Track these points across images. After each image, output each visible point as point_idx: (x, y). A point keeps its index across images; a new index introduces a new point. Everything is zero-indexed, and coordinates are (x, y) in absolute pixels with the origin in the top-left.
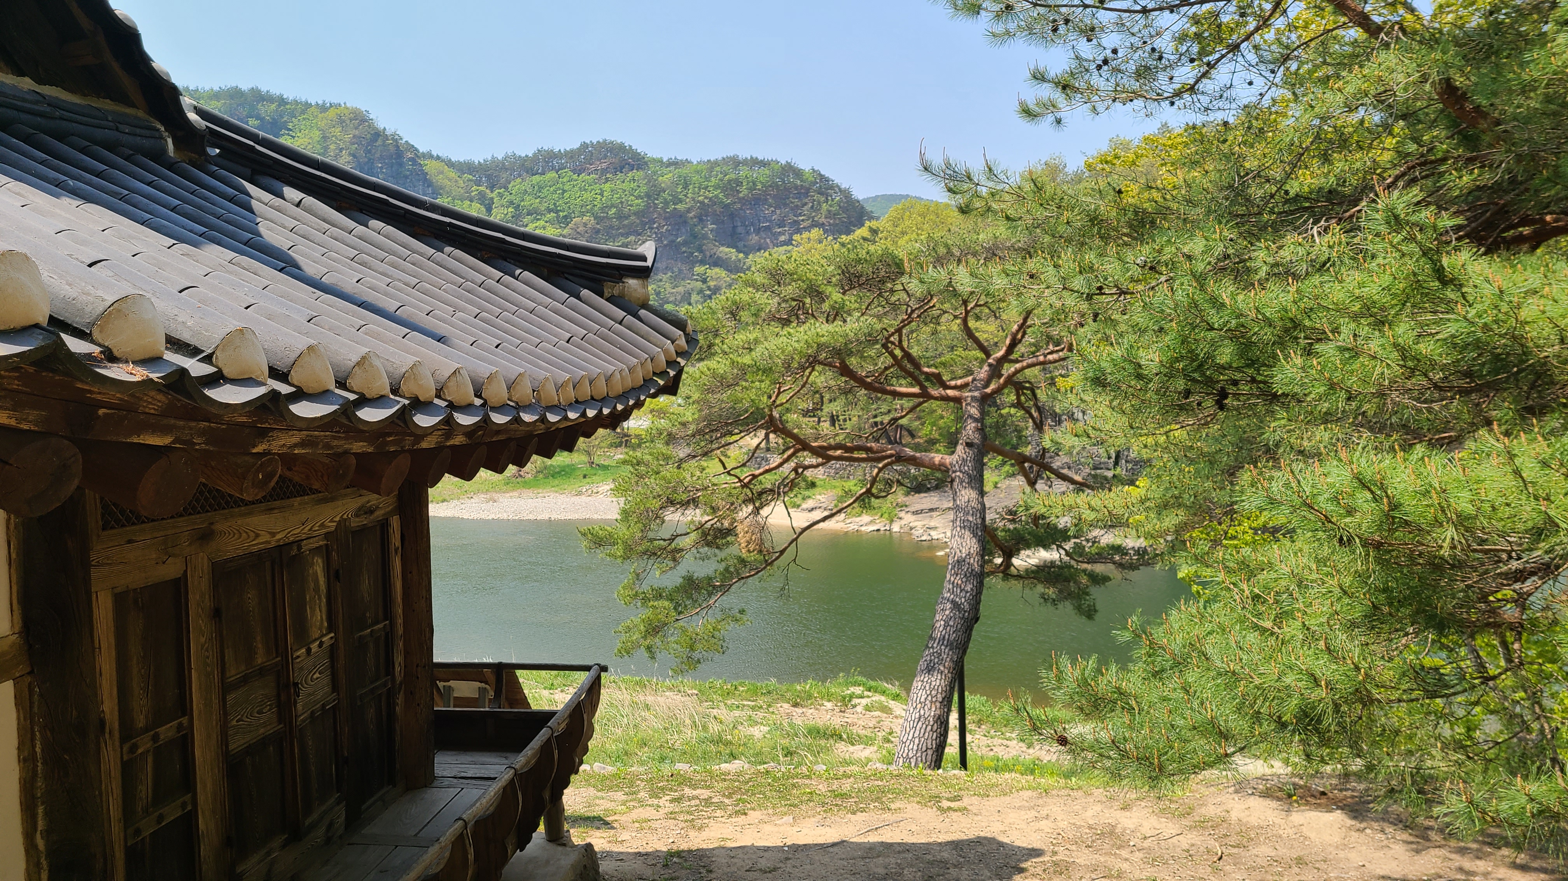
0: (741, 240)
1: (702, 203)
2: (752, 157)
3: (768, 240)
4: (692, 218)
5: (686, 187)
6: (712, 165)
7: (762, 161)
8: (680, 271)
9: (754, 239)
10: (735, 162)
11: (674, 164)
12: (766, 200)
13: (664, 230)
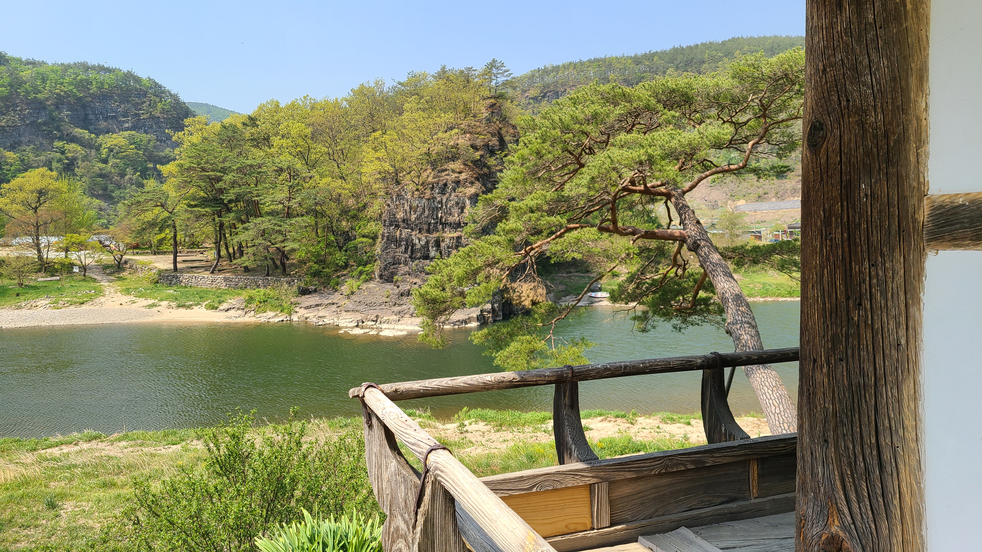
0: (92, 124)
1: (58, 94)
2: (99, 65)
3: (115, 126)
4: (49, 105)
5: (44, 80)
6: (66, 68)
7: (108, 69)
8: (41, 144)
9: (103, 124)
10: (86, 68)
11: (33, 63)
12: (112, 97)
13: (26, 113)
